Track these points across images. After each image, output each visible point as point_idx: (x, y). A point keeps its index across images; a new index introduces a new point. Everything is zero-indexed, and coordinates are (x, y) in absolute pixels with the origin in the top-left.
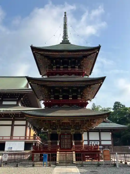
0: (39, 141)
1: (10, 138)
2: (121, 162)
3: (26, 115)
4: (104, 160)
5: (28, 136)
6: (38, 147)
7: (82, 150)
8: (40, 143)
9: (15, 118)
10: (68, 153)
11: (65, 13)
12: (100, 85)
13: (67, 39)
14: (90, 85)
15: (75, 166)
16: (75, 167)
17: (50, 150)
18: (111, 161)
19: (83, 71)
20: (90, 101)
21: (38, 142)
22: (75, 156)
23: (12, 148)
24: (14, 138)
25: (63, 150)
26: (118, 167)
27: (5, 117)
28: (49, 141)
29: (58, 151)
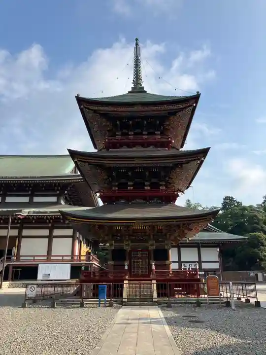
0: (96, 263)
1: (45, 258)
2: (239, 299)
3: (69, 218)
4: (208, 296)
5: (77, 254)
6: (90, 273)
7: (168, 278)
8: (98, 266)
9: (55, 225)
10: (144, 284)
11: (137, 40)
12: (199, 162)
13: (141, 85)
14: (181, 164)
15: (157, 306)
16: (155, 308)
17: (112, 278)
18: (221, 296)
19: (170, 139)
20: (181, 193)
21: (94, 265)
22: (155, 288)
23: (49, 275)
24: (52, 258)
25: (134, 277)
26: (233, 307)
27: (37, 222)
28: (111, 263)
29: (126, 280)
